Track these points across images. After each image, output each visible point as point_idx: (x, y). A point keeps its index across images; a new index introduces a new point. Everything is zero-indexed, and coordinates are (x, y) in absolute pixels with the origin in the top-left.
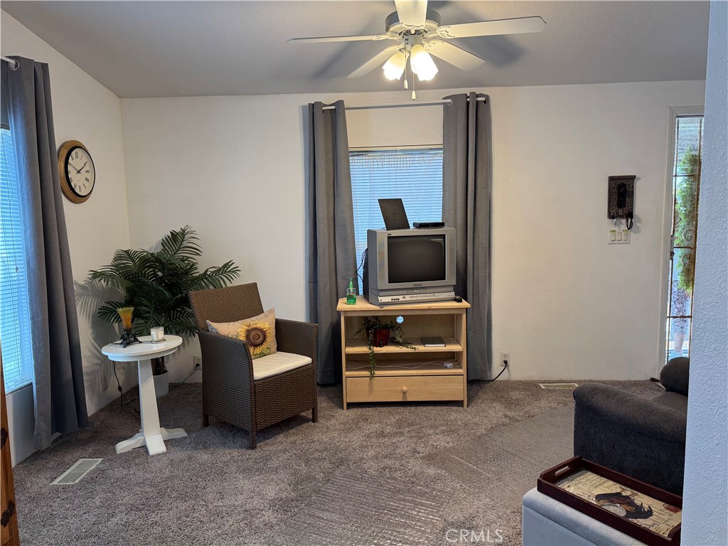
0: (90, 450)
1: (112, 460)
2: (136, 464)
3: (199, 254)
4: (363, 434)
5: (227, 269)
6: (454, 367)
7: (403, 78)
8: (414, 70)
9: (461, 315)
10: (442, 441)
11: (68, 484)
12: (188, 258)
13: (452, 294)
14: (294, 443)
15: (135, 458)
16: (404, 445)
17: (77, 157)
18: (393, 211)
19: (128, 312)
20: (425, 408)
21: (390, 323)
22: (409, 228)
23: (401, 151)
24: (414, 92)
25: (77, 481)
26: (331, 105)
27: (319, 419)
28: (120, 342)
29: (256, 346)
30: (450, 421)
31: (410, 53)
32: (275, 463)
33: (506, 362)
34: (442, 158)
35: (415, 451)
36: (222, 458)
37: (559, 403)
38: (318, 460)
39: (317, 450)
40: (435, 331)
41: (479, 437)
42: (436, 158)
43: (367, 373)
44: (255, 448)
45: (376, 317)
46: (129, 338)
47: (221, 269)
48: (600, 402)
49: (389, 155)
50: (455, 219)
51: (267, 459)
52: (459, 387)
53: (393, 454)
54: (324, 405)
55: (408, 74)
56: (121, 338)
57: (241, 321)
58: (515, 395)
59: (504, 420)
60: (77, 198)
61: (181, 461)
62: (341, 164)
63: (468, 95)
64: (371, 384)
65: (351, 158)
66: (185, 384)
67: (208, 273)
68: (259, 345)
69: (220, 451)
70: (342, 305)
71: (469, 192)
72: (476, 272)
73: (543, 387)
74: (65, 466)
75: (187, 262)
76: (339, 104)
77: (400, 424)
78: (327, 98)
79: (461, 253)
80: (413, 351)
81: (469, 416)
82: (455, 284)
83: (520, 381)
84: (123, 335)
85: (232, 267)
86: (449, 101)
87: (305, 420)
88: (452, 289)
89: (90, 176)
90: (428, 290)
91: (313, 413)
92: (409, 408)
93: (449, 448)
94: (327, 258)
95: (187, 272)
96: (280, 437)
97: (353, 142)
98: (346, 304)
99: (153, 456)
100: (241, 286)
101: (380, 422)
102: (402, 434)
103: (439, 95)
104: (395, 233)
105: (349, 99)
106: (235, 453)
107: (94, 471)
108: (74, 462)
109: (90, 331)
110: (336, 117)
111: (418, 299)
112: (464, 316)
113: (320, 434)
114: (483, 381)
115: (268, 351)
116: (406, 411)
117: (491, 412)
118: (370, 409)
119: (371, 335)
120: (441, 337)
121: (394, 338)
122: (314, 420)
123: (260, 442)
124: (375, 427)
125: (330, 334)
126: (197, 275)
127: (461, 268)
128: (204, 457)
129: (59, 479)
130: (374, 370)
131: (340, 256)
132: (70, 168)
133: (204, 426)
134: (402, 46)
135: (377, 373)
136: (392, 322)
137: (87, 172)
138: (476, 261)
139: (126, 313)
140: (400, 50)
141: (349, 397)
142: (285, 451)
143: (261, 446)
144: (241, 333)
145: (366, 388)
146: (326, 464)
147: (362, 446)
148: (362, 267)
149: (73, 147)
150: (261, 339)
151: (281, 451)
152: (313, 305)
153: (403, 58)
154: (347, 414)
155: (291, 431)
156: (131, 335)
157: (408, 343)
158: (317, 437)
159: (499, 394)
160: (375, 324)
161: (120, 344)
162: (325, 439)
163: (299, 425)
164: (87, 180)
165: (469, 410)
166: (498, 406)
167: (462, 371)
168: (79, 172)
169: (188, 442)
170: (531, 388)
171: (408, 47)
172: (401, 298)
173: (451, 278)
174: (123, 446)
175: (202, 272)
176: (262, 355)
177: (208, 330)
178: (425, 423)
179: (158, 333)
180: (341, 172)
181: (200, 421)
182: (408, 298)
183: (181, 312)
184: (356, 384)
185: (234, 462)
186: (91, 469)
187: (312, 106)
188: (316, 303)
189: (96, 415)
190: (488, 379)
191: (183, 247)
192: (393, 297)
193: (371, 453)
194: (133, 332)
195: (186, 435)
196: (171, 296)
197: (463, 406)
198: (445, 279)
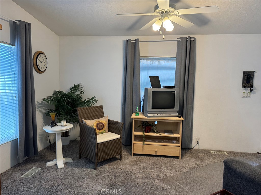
0: (37, 164)
1: (44, 169)
2: (52, 172)
3: (83, 94)
4: (138, 167)
5: (93, 100)
6: (177, 143)
7: (160, 30)
8: (164, 27)
9: (180, 123)
10: (169, 173)
11: (27, 177)
12: (79, 95)
13: (177, 114)
14: (112, 168)
15: (52, 169)
16: (154, 173)
17: (41, 57)
18: (155, 81)
19: (54, 114)
20: (164, 158)
21: (152, 124)
22: (161, 88)
23: (160, 58)
24: (164, 36)
25: (30, 176)
26: (134, 40)
27: (122, 159)
28: (50, 125)
29: (100, 129)
30: (174, 164)
31: (163, 20)
32: (103, 176)
33: (198, 142)
34: (176, 61)
35: (158, 176)
36: (84, 172)
37: (218, 160)
38: (120, 176)
39: (120, 172)
40: (169, 128)
41: (184, 172)
42: (174, 61)
43: (142, 143)
44: (97, 169)
45: (147, 121)
46: (53, 124)
47: (91, 99)
48: (235, 166)
49: (156, 60)
50: (180, 85)
51: (100, 174)
52: (178, 151)
53: (149, 177)
54: (125, 153)
55: (162, 29)
56: (51, 124)
57: (95, 120)
58: (201, 155)
59: (195, 166)
60: (40, 71)
61: (69, 172)
62: (137, 62)
63: (187, 37)
64: (143, 147)
65: (140, 60)
66: (76, 141)
67: (86, 101)
68: (101, 129)
69: (83, 169)
70: (134, 116)
71: (186, 75)
72: (187, 106)
73: (212, 153)
74: (28, 170)
75: (79, 96)
76: (137, 40)
77: (153, 164)
78: (133, 38)
79: (181, 98)
80: (160, 135)
81: (181, 163)
82: (178, 110)
83: (203, 150)
84: (52, 123)
85: (95, 99)
86: (180, 39)
87: (117, 159)
88: (177, 112)
89: (45, 64)
90: (167, 112)
91: (120, 157)
92: (157, 158)
93: (172, 176)
94: (129, 98)
95: (78, 100)
96: (107, 166)
97: (142, 54)
98: (135, 115)
99: (59, 169)
100: (96, 106)
101: (145, 163)
102: (153, 168)
103: (176, 37)
104: (155, 89)
105: (141, 38)
106: (89, 170)
107: (37, 173)
108: (31, 169)
109: (42, 120)
110: (136, 44)
111: (163, 115)
112: (181, 123)
113: (122, 165)
114: (188, 148)
115: (105, 132)
116: (156, 159)
117: (190, 162)
118: (142, 157)
119: (144, 128)
120: (172, 131)
121: (153, 130)
122: (120, 159)
123: (99, 166)
124: (143, 165)
125: (129, 126)
126: (82, 101)
127: (181, 104)
128: (77, 171)
129: (24, 175)
130: (144, 142)
131: (134, 97)
132: (38, 61)
133: (80, 158)
134: (160, 18)
135: (146, 143)
136: (152, 123)
137: (45, 62)
138: (187, 101)
139: (53, 115)
140: (159, 19)
141: (134, 152)
142: (107, 171)
143: (99, 169)
144: (95, 124)
145: (141, 149)
146: (122, 179)
147: (137, 172)
148: (142, 101)
149: (39, 53)
150: (102, 127)
151: (106, 171)
152: (123, 115)
153: (160, 22)
154: (133, 158)
155: (111, 163)
156: (54, 123)
157: (158, 132)
158: (120, 167)
159: (194, 155)
160: (146, 124)
161: (50, 126)
162: (123, 168)
163: (115, 161)
164: (44, 65)
165: (181, 160)
166: (193, 160)
167: (180, 145)
168: (41, 62)
169: (72, 164)
170: (207, 153)
171: (163, 18)
172: (156, 115)
173: (177, 108)
174: (49, 164)
175: (84, 100)
176: (102, 133)
177: (83, 123)
178: (163, 165)
179: (64, 123)
180: (136, 65)
181: (78, 156)
182: (159, 115)
183: (75, 114)
184: (137, 146)
185: (88, 174)
186: (36, 172)
187: (127, 41)
188: (124, 114)
189: (42, 151)
190: (190, 148)
191: (78, 91)
192: (153, 114)
193: (140, 175)
194: (55, 122)
195: (72, 161)
196: (71, 109)
197: (179, 159)
198: (174, 108)
